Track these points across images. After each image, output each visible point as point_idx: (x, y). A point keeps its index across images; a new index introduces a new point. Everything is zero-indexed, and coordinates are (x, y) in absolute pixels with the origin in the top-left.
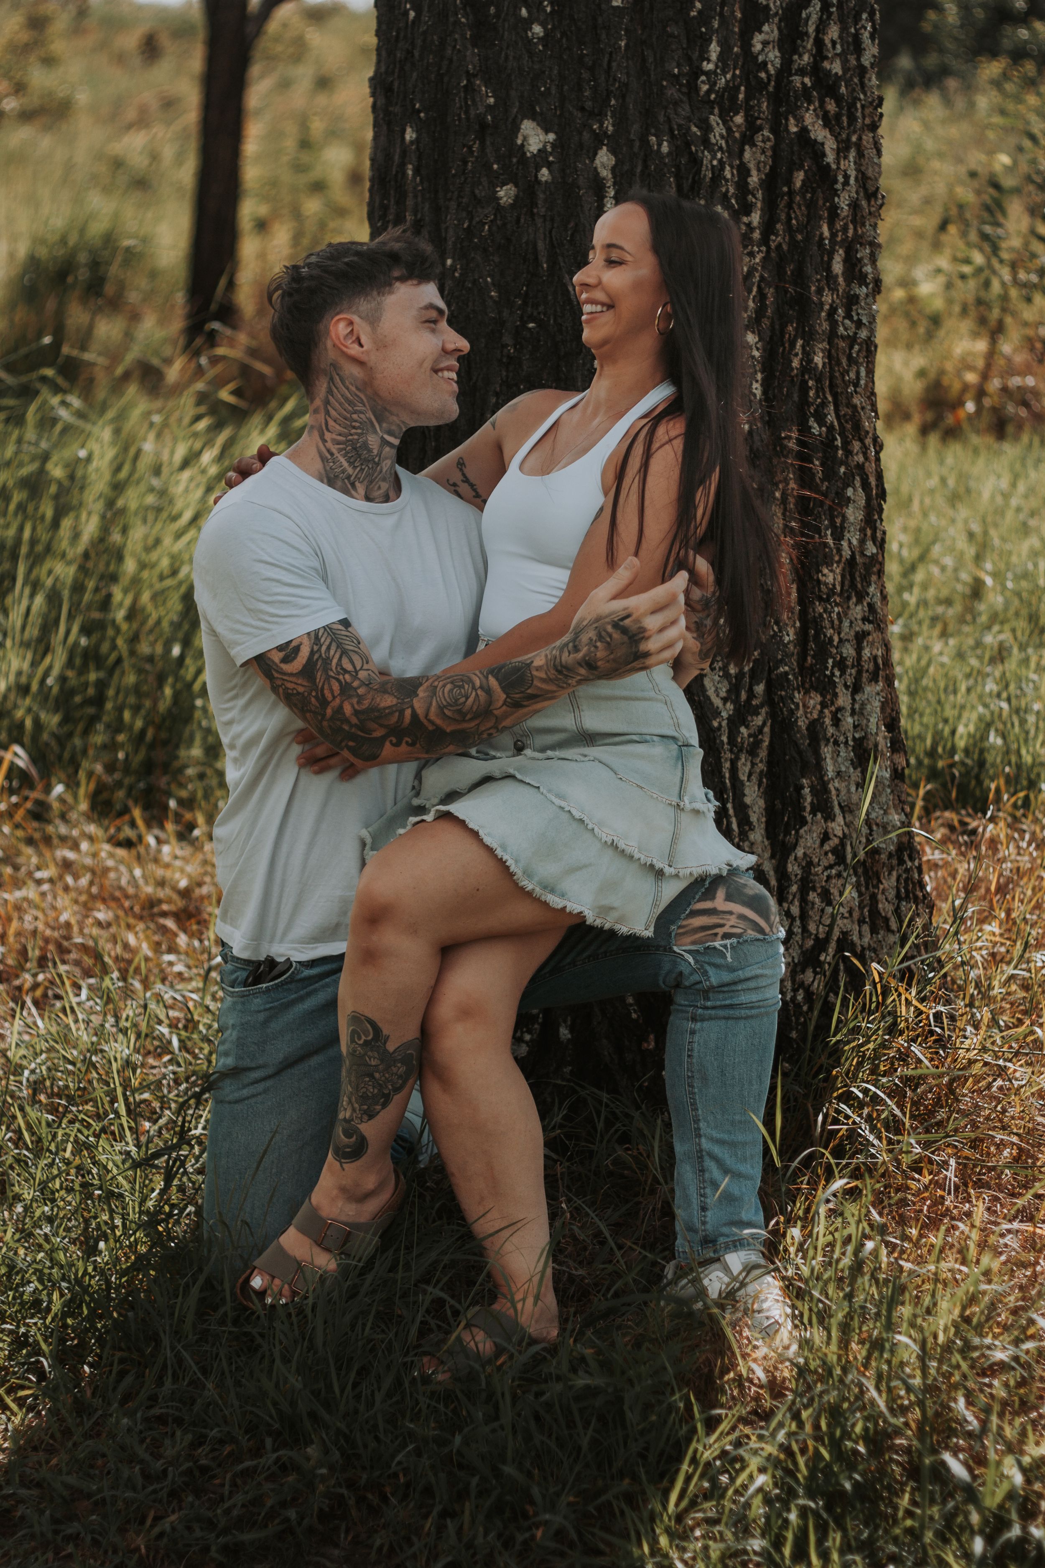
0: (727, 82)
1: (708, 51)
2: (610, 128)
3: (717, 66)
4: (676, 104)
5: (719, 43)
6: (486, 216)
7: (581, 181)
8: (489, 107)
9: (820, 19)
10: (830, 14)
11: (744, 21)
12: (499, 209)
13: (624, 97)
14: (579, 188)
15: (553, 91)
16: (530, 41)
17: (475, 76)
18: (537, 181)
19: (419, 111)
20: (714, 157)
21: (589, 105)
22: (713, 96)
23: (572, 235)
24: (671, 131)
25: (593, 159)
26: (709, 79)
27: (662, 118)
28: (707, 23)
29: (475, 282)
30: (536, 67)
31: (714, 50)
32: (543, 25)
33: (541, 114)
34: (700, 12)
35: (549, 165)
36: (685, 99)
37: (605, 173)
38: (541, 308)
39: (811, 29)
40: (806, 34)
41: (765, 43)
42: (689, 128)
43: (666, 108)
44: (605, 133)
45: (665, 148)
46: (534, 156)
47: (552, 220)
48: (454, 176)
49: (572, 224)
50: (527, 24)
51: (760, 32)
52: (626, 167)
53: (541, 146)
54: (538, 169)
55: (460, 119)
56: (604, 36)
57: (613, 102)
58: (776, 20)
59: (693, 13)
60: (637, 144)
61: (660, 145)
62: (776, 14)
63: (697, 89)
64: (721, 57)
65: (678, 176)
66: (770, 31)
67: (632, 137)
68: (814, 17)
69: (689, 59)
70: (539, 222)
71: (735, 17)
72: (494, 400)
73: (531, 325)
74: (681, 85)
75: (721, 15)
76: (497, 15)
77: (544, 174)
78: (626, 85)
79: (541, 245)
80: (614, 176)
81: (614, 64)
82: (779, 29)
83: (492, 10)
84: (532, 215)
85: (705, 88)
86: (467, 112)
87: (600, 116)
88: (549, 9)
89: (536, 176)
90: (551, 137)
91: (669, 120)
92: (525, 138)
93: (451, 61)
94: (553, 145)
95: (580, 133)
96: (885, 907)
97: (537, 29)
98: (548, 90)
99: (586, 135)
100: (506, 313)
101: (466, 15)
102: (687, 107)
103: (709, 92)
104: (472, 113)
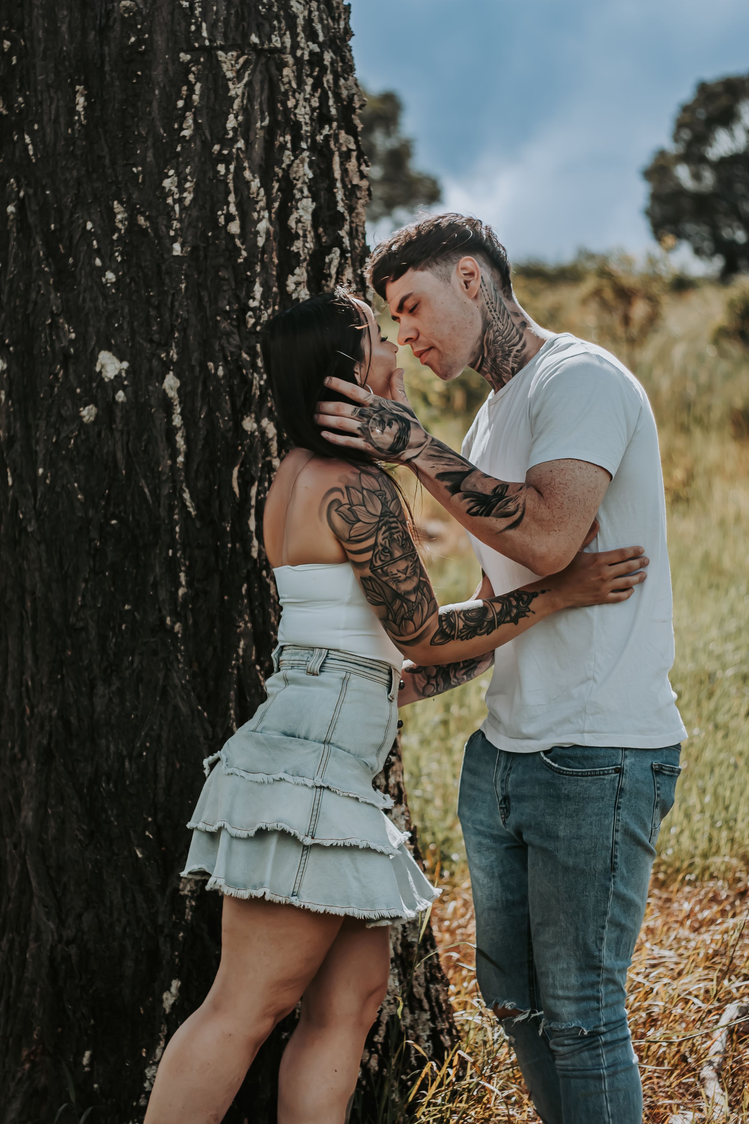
0: (269, 316)
1: (253, 291)
2: (175, 357)
3: (261, 304)
4: (229, 335)
5: (262, 285)
6: (72, 432)
7: (153, 401)
8: (71, 341)
9: (340, 263)
10: (346, 258)
11: (280, 266)
12: (82, 425)
13: (185, 330)
14: (151, 407)
15: (125, 326)
16: (104, 286)
17: (58, 315)
18: (115, 402)
19: (8, 346)
20: (261, 378)
21: (156, 337)
22: (258, 328)
23: (146, 446)
24: (225, 358)
25: (162, 382)
26: (255, 314)
27: (217, 347)
28: (252, 269)
29: (63, 487)
30: (111, 307)
31: (258, 290)
32: (115, 272)
33: (116, 345)
34: (245, 259)
35: (124, 388)
36: (235, 330)
37: (172, 394)
38: (122, 508)
39: (333, 271)
40: (330, 275)
41: (298, 284)
42: (241, 355)
43: (220, 339)
44: (171, 360)
45: (221, 372)
46: (111, 381)
47: (128, 434)
48: (43, 399)
49: (145, 437)
50: (102, 272)
51: (293, 274)
52: (189, 388)
53: (116, 372)
54: (115, 392)
55: (46, 351)
56: (167, 281)
57: (176, 335)
58: (305, 264)
59: (240, 260)
60: (197, 369)
61: (216, 369)
62: (305, 260)
63: (245, 322)
64: (264, 296)
65: (232, 395)
66: (301, 273)
67: (193, 363)
68: (336, 262)
69: (238, 298)
70: (117, 435)
71: (273, 263)
72: (83, 585)
73: (114, 522)
74: (232, 319)
75: (262, 261)
76: (75, 265)
77: (120, 396)
78: (187, 320)
79: (119, 455)
80: (180, 396)
81: (177, 304)
82: (307, 271)
83: (71, 261)
84: (111, 430)
85: (252, 321)
86: (52, 346)
87: (166, 346)
88: (119, 259)
89: (114, 398)
90: (125, 365)
91: (222, 349)
92: (103, 366)
93: (36, 303)
94: (127, 371)
95: (150, 361)
96: (419, 991)
97: (110, 276)
98: (121, 326)
99: (155, 363)
100: (91, 513)
101: (48, 265)
102: (236, 337)
103: (255, 325)
104: (57, 346)
